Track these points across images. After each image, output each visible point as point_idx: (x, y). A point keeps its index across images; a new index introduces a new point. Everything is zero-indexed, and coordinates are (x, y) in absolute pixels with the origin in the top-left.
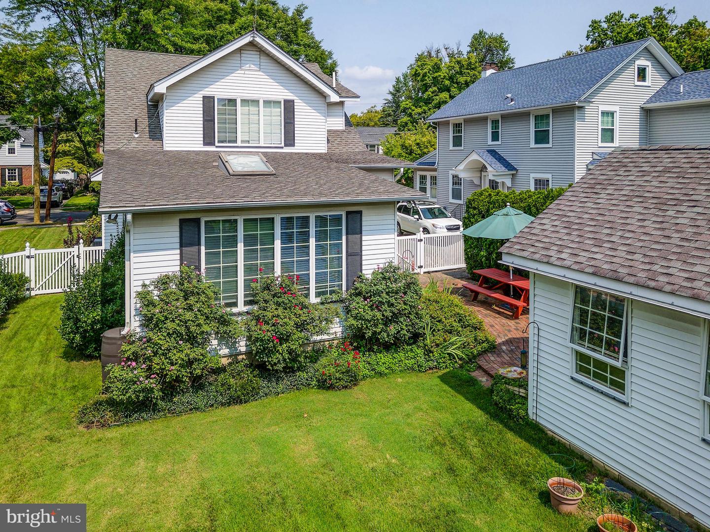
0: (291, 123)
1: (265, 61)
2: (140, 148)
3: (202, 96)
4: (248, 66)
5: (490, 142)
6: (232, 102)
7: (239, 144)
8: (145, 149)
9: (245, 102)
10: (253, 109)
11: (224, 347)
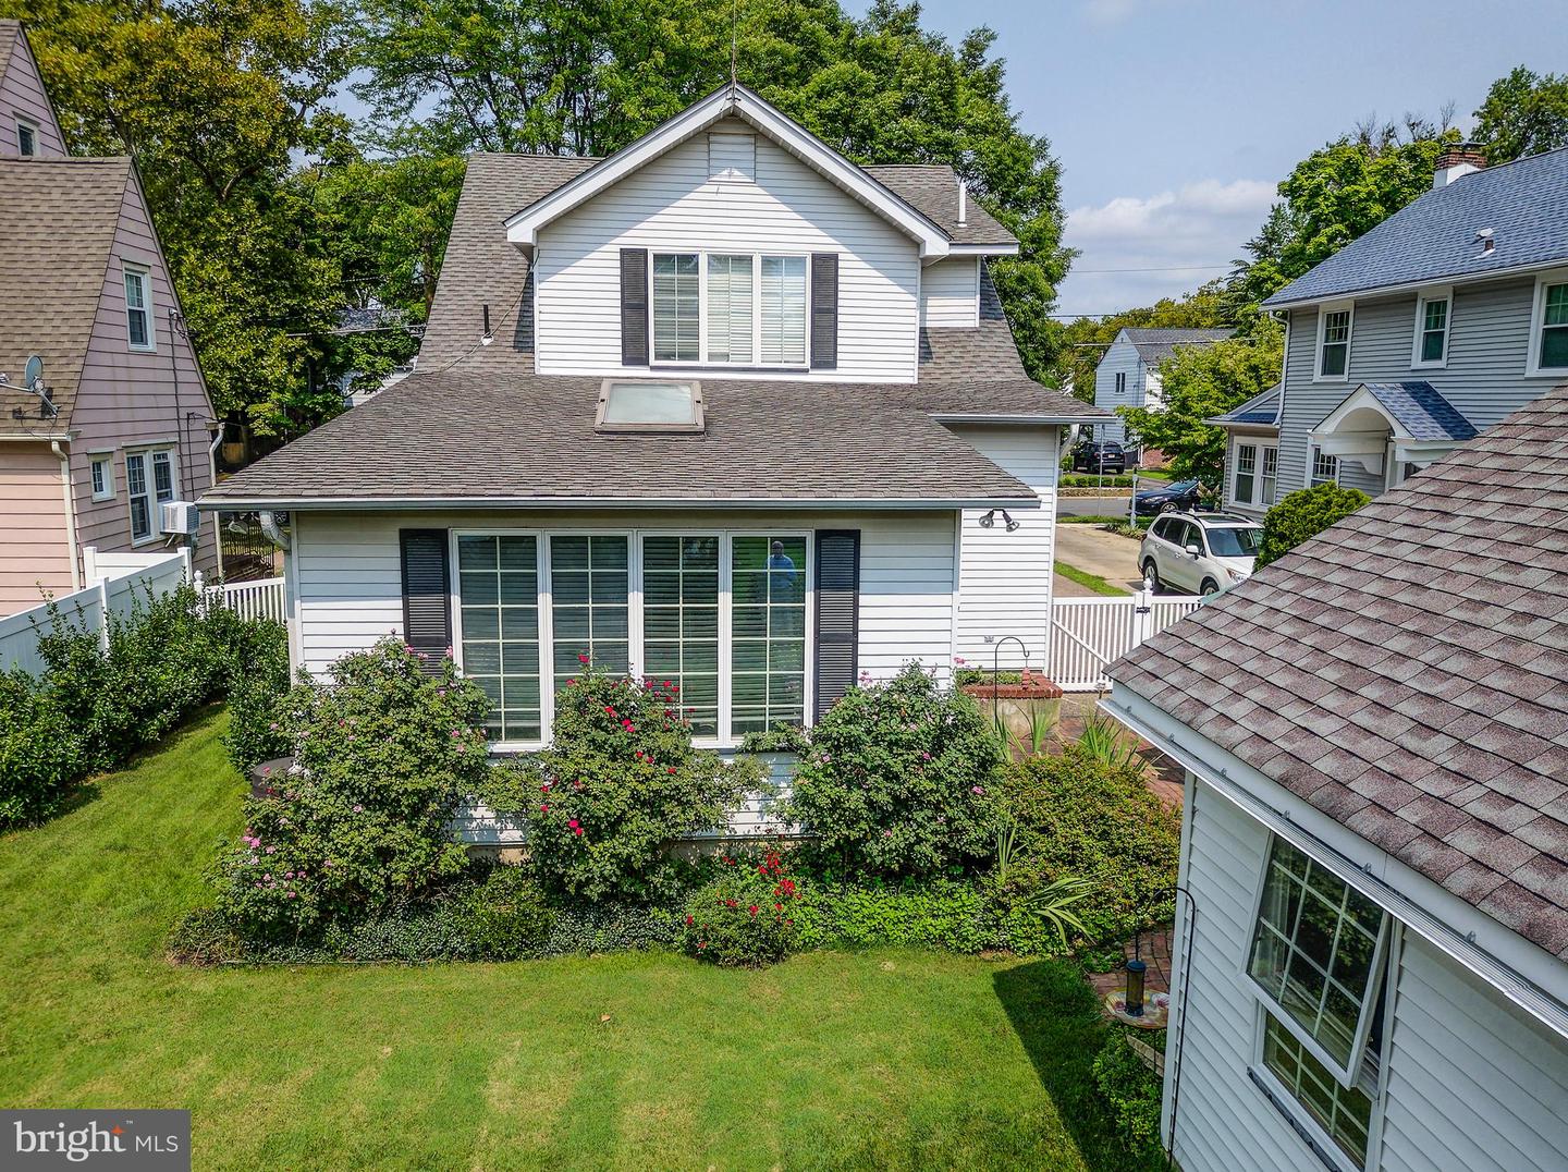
0: (828, 311)
1: (767, 159)
2: (487, 368)
3: (618, 249)
4: (725, 172)
5: (1417, 362)
6: (688, 261)
7: (703, 361)
8: (496, 372)
9: (720, 261)
10: (735, 278)
11: (510, 826)
